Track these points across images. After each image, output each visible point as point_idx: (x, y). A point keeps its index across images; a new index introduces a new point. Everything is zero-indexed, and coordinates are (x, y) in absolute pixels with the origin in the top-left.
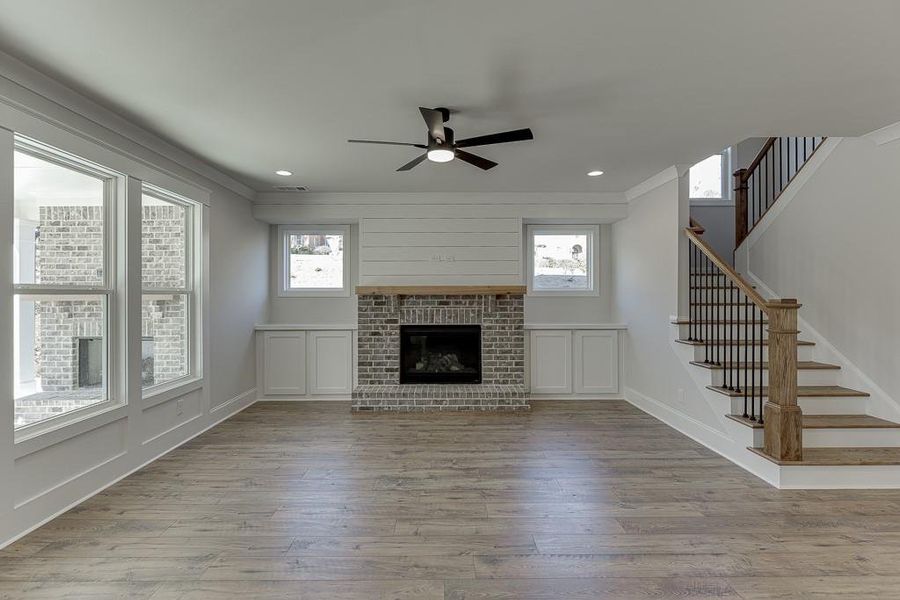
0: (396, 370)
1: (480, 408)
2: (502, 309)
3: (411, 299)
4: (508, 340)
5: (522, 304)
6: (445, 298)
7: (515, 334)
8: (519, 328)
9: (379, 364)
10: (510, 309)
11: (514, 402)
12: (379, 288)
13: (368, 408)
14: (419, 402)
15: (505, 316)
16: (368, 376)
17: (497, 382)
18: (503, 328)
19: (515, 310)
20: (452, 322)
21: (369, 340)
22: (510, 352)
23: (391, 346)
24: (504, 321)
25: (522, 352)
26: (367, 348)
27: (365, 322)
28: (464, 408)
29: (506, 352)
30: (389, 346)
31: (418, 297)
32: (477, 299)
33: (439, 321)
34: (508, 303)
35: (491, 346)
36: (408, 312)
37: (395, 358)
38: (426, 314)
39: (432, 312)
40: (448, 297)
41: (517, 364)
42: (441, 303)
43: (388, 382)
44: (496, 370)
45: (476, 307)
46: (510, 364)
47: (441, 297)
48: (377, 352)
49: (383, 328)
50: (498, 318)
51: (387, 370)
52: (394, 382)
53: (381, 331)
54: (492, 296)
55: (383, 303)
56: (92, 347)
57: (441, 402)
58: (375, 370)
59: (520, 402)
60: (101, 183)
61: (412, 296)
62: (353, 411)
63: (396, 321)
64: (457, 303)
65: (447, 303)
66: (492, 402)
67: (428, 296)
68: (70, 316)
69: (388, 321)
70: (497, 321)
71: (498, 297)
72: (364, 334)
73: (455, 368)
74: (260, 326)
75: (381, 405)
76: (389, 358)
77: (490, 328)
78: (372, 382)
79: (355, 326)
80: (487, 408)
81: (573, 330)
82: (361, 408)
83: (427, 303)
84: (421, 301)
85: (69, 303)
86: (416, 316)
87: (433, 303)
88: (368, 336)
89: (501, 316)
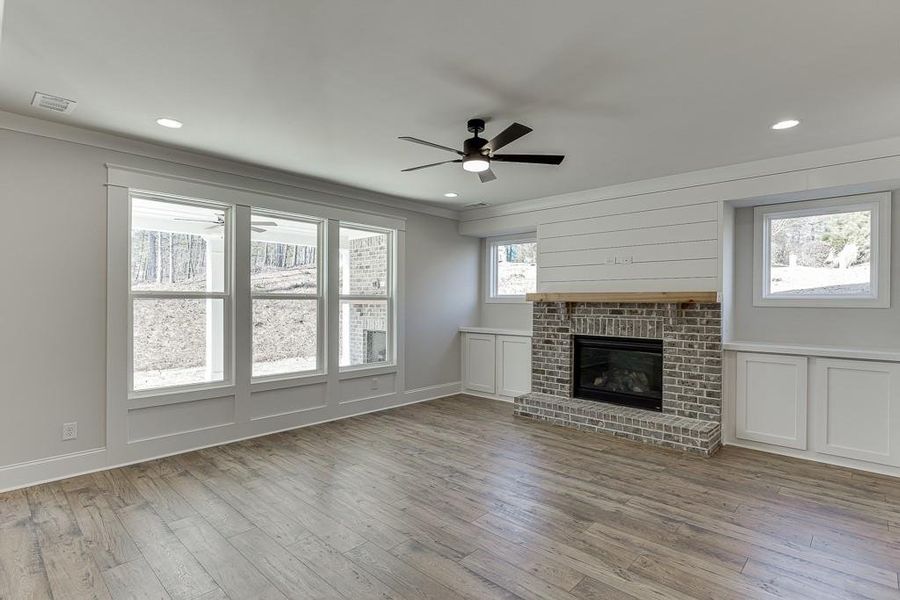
0: (567, 382)
1: (640, 439)
2: (688, 322)
3: (582, 307)
4: (698, 361)
5: (719, 316)
6: (619, 307)
7: (707, 354)
8: (714, 347)
9: (550, 373)
10: (700, 322)
11: (686, 441)
12: (546, 294)
13: (527, 415)
14: (574, 418)
15: (693, 330)
16: (541, 384)
17: (681, 413)
18: (691, 346)
19: (708, 322)
20: (626, 335)
21: (543, 348)
22: (699, 377)
23: (562, 357)
24: (693, 337)
25: (720, 379)
26: (540, 356)
27: (539, 329)
28: (623, 435)
29: (694, 377)
30: (560, 355)
31: (589, 304)
32: (656, 308)
33: (611, 332)
34: (698, 314)
35: (674, 367)
36: (579, 320)
37: (566, 369)
38: (597, 324)
39: (603, 321)
40: (622, 305)
41: (709, 394)
42: (613, 312)
43: (559, 393)
44: (681, 398)
45: (654, 317)
46: (701, 393)
47: (614, 304)
48: (549, 360)
49: (555, 336)
50: (683, 333)
51: (559, 381)
52: (564, 394)
53: (553, 339)
54: (672, 304)
55: (554, 311)
56: (375, 338)
57: (597, 423)
58: (547, 379)
59: (694, 443)
60: (316, 226)
61: (583, 304)
62: (515, 415)
63: (567, 330)
64: (631, 312)
65: (620, 312)
66: (657, 435)
67: (599, 303)
68: (362, 315)
69: (560, 330)
70: (682, 337)
71: (684, 305)
72: (539, 341)
73: (637, 389)
74: (463, 328)
75: (538, 414)
76: (560, 368)
77: (673, 344)
78: (545, 391)
79: (531, 333)
80: (649, 441)
81: (809, 357)
82: (522, 414)
83: (600, 312)
84: (592, 309)
85: (361, 306)
86: (587, 325)
87: (604, 312)
88: (541, 345)
89: (689, 330)
